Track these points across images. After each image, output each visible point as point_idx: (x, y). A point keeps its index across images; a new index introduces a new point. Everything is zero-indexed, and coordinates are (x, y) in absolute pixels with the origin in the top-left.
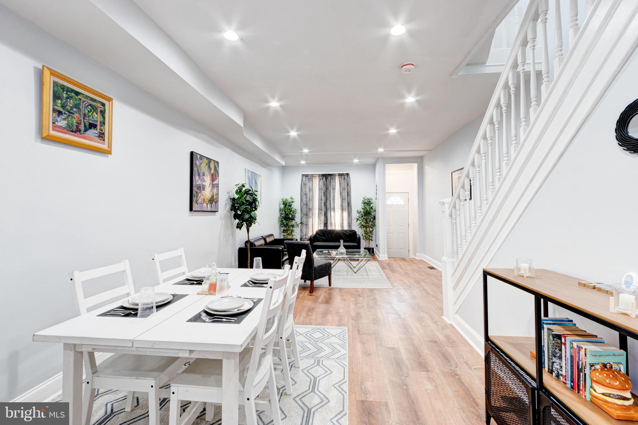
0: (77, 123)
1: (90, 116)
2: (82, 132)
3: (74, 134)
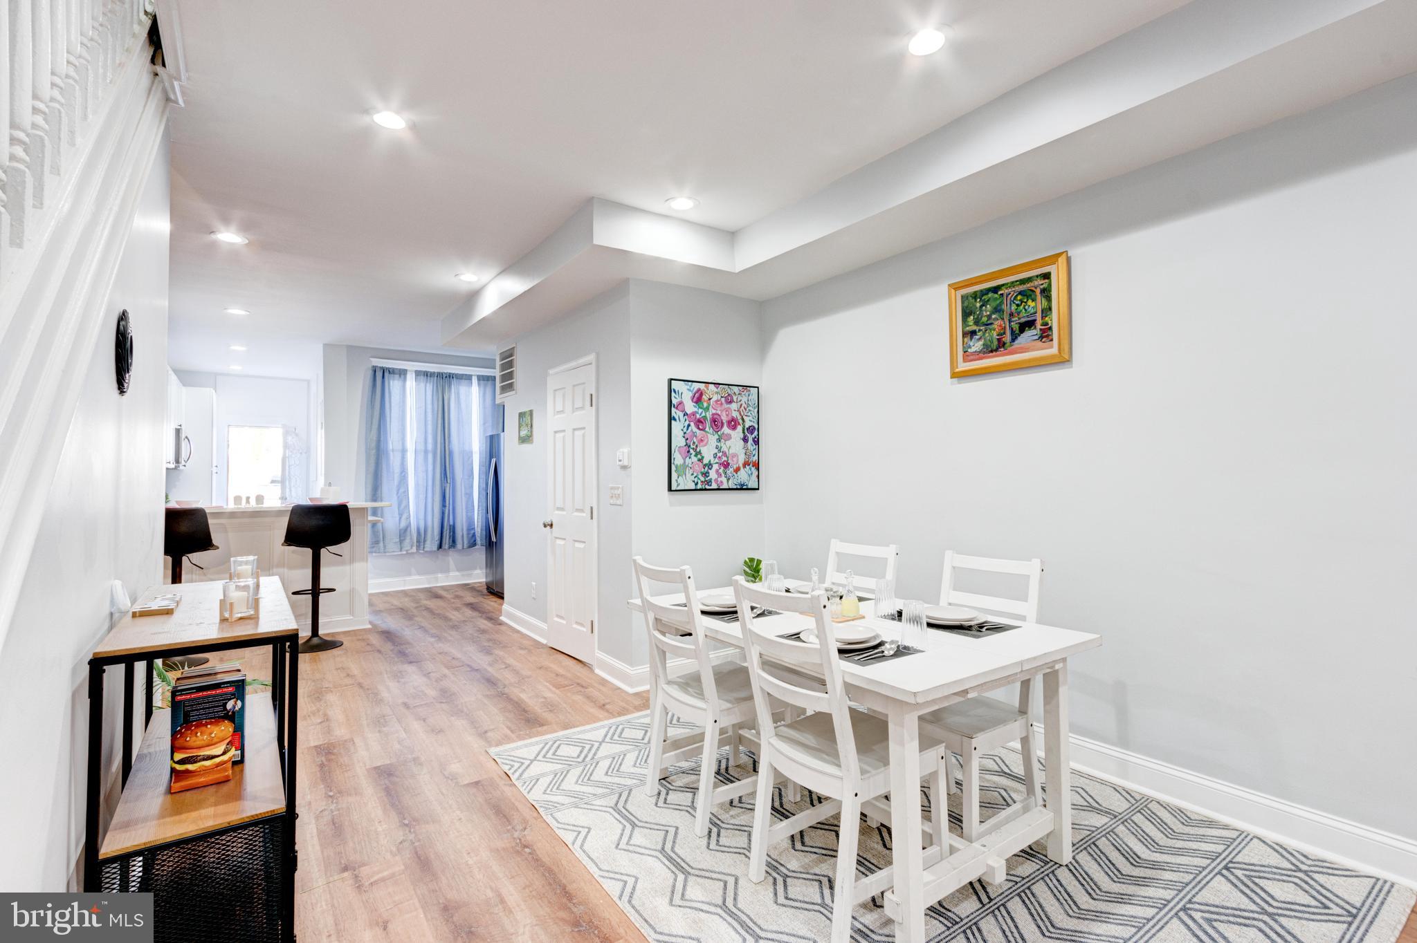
0: (998, 335)
1: (1021, 311)
2: (1008, 344)
3: (994, 353)
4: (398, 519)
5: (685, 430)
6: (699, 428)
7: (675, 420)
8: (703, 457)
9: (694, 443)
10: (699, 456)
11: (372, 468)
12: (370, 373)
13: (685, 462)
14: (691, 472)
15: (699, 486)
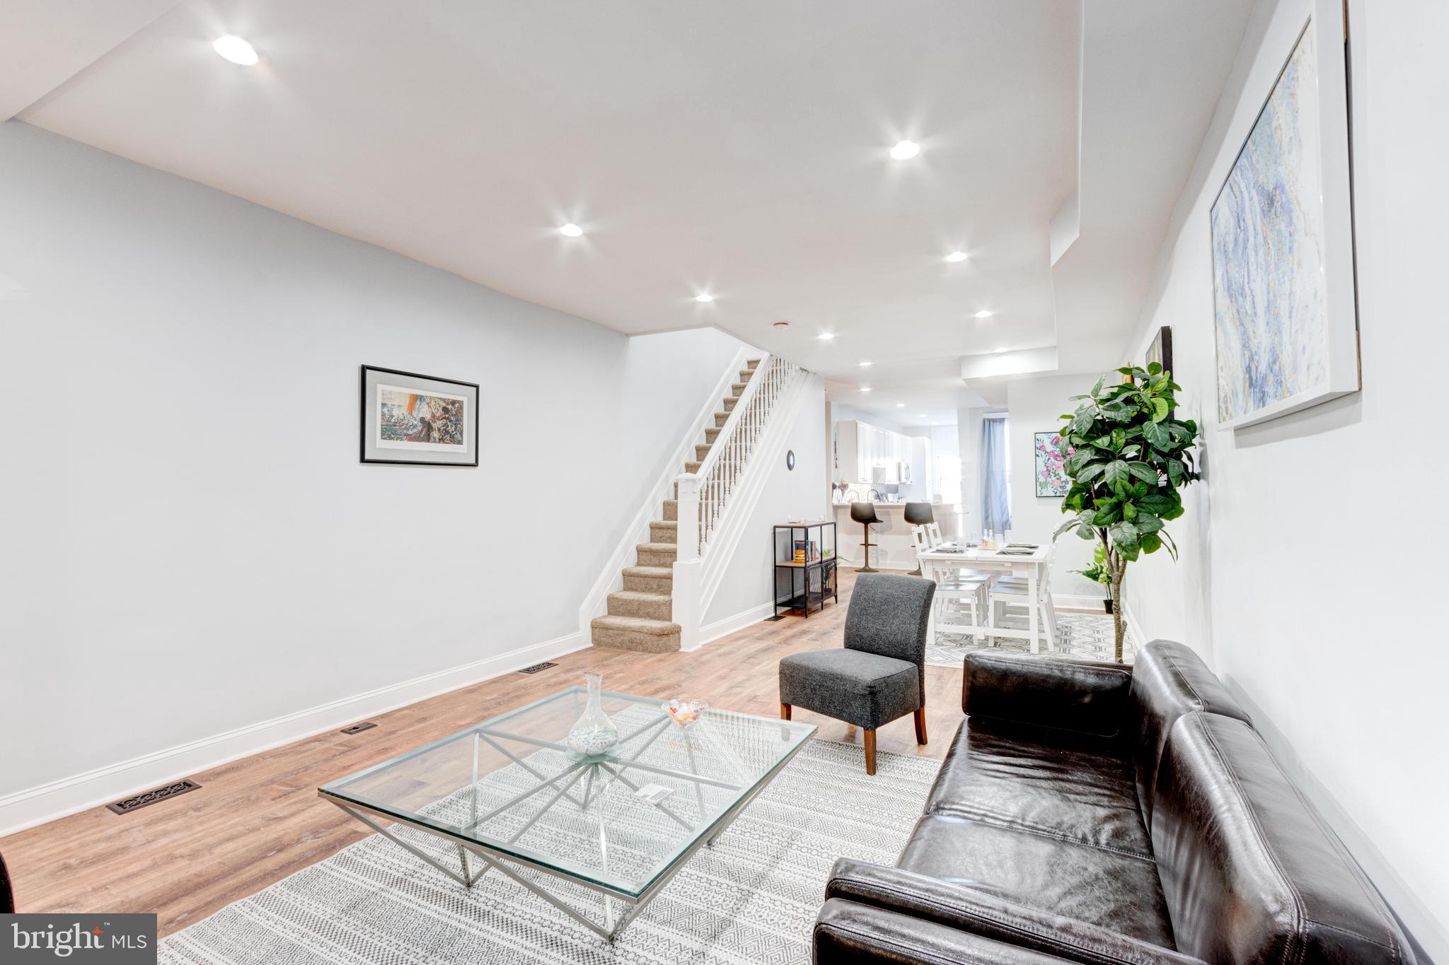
4: (1001, 515)
5: (1046, 462)
6: (1057, 460)
7: (1038, 456)
8: (1061, 477)
9: (1053, 469)
10: (1058, 477)
11: (984, 483)
12: (982, 423)
13: (1046, 479)
14: (1051, 486)
15: (1058, 494)
